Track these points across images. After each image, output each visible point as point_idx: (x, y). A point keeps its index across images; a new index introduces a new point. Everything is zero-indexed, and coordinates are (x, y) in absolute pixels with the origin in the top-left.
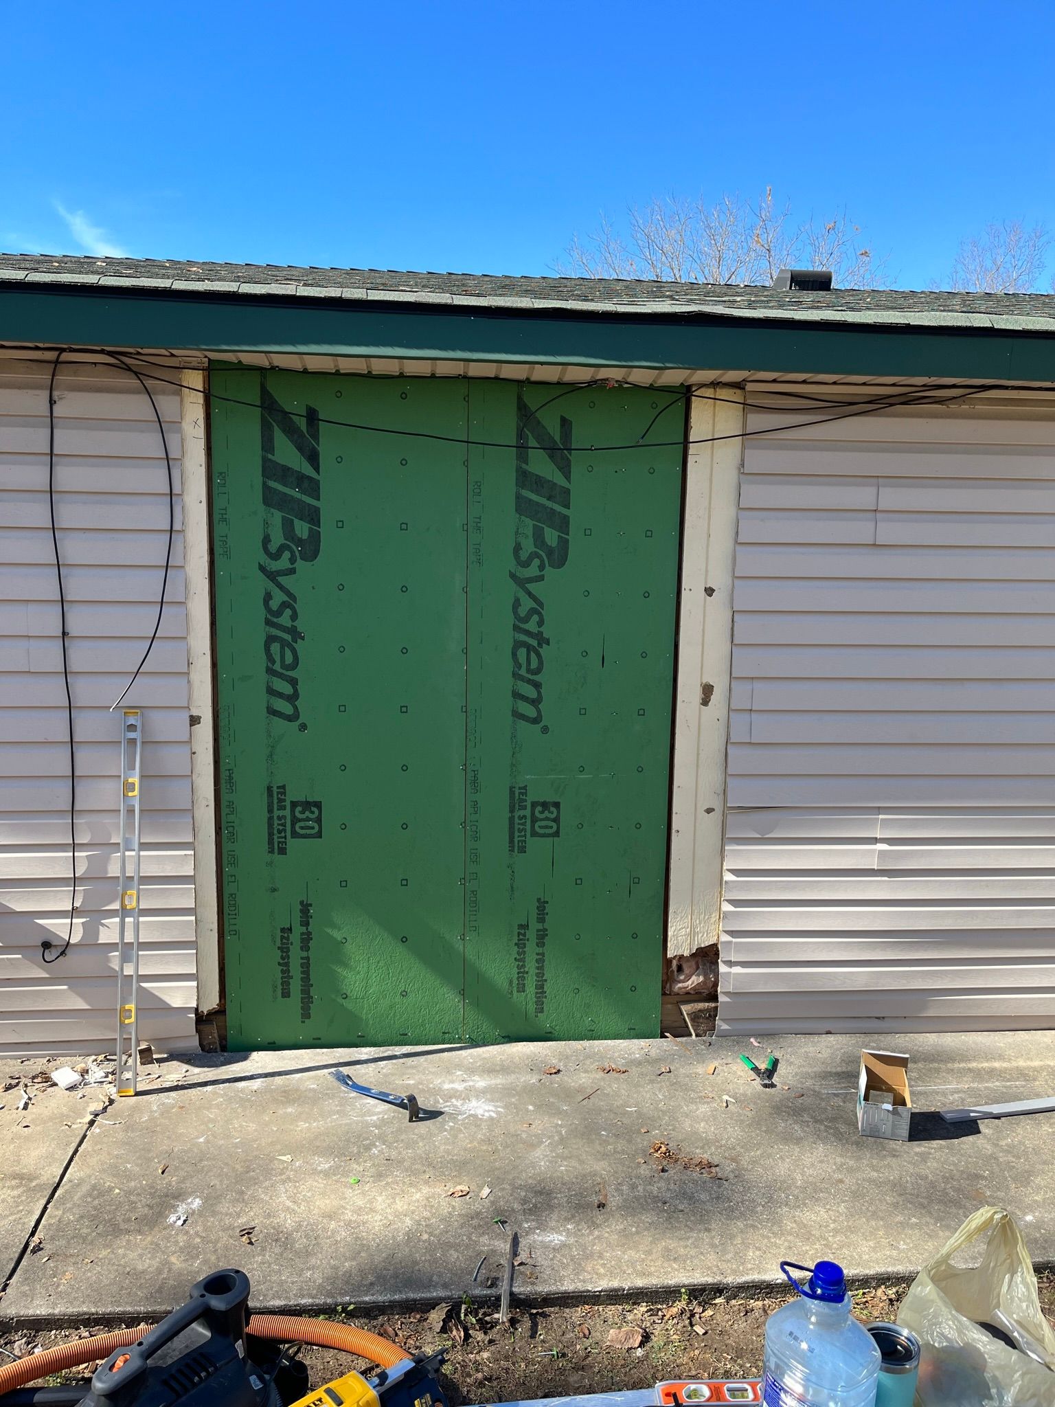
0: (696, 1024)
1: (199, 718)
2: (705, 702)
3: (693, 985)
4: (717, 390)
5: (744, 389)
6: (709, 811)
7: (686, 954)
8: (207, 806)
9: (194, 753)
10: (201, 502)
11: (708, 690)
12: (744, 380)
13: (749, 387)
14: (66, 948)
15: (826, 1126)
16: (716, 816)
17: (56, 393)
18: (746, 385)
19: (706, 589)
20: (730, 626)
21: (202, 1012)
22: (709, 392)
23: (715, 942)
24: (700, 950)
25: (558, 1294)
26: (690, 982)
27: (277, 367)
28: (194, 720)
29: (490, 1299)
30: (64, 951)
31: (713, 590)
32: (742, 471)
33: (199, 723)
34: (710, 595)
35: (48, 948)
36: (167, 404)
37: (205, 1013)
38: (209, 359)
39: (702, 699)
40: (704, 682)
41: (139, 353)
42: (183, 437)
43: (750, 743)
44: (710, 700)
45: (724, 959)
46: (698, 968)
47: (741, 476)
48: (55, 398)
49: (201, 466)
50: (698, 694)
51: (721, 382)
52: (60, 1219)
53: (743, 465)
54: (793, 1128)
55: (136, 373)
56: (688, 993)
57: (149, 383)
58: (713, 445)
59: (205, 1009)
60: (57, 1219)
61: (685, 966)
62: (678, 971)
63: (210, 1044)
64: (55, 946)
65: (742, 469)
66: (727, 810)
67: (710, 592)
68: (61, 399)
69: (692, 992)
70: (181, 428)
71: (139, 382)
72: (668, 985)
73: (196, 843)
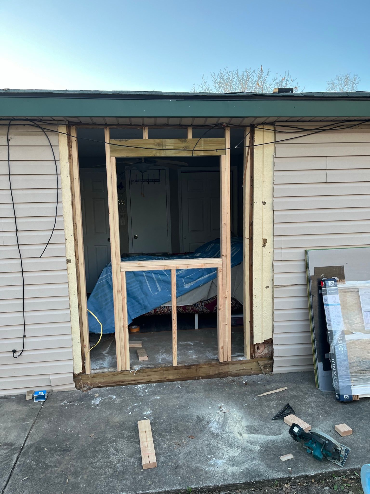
0: (265, 369)
1: (70, 260)
2: (264, 246)
3: (264, 354)
4: (264, 126)
5: (274, 125)
6: (267, 287)
7: (261, 343)
8: (75, 294)
9: (69, 274)
10: (68, 177)
11: (265, 241)
12: (274, 121)
13: (277, 124)
14: (22, 352)
15: (321, 408)
16: (270, 290)
17: (9, 137)
18: (275, 123)
19: (263, 203)
20: (273, 216)
22: (261, 127)
23: (272, 337)
24: (266, 341)
25: (225, 485)
26: (262, 353)
27: (95, 123)
28: (68, 261)
29: (198, 489)
30: (21, 353)
31: (265, 203)
32: (275, 156)
33: (70, 262)
34: (264, 205)
35: (15, 352)
36: (53, 138)
37: (77, 374)
38: (69, 121)
39: (263, 245)
40: (263, 238)
41: (41, 120)
42: (60, 152)
43: (282, 260)
44: (266, 245)
45: (275, 344)
46: (265, 348)
47: (275, 159)
48: (9, 139)
49: (67, 163)
50: (261, 243)
51: (266, 123)
52: (24, 462)
53: (275, 154)
54: (309, 410)
55: (41, 128)
56: (261, 357)
57: (46, 131)
58: (263, 146)
59: (77, 373)
60: (23, 462)
61: (260, 347)
62: (257, 349)
63: (79, 386)
64: (18, 351)
66: (274, 287)
67: (264, 203)
68: (12, 139)
69: (263, 357)
70: (59, 148)
71: (42, 131)
72: (254, 355)
73: (71, 309)
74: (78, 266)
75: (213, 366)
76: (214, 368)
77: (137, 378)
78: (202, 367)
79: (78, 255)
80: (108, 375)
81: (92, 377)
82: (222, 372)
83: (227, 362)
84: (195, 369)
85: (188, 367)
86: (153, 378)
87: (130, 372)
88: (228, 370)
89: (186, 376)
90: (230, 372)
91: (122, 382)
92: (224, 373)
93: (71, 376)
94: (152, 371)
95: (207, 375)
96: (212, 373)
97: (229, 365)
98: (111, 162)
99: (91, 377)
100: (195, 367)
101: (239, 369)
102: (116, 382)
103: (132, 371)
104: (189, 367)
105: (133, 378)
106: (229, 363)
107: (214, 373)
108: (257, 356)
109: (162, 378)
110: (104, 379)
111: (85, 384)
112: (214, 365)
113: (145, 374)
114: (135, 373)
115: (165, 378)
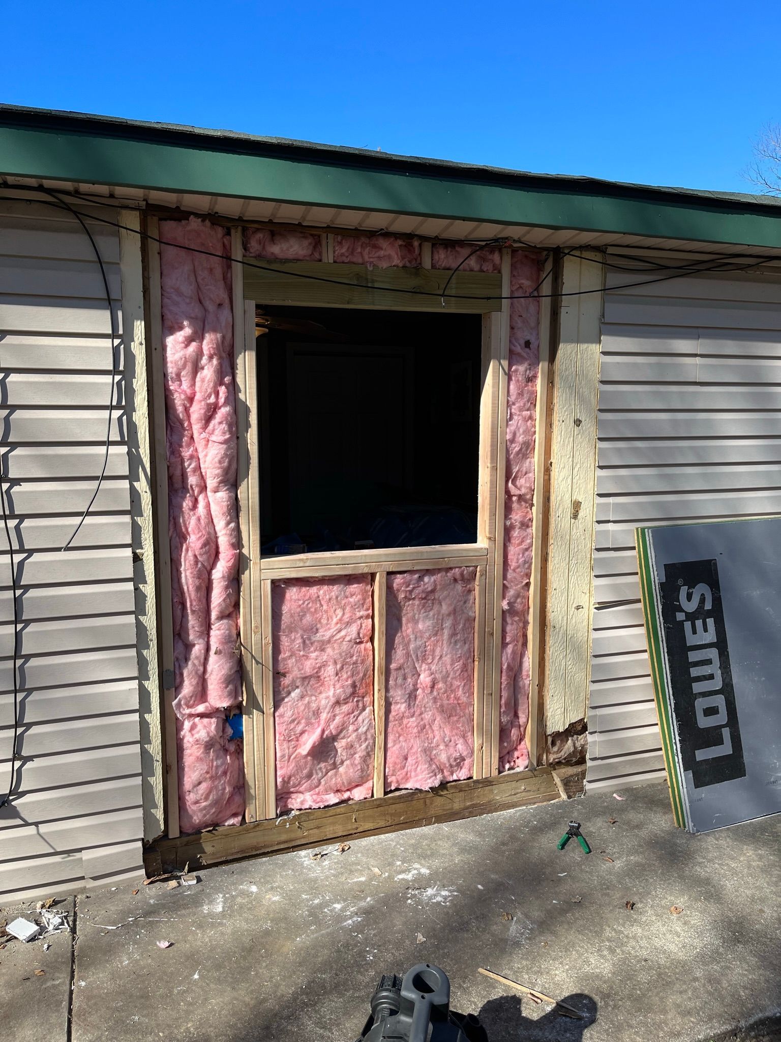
0: (568, 787)
1: (142, 554)
3: (566, 755)
4: (583, 252)
5: (605, 252)
6: (578, 607)
7: (561, 730)
8: (151, 640)
9: (137, 589)
10: (140, 343)
11: (577, 506)
12: (605, 245)
13: (610, 250)
14: (8, 797)
16: (583, 612)
18: (607, 248)
19: (575, 421)
20: (593, 451)
21: (148, 841)
22: (577, 253)
23: (583, 717)
24: (571, 725)
26: (562, 753)
28: (138, 557)
30: (7, 800)
31: (580, 421)
32: (603, 321)
33: (142, 561)
34: (578, 426)
36: (105, 244)
37: (151, 841)
39: (572, 513)
40: (574, 499)
43: (610, 548)
44: (578, 514)
45: (590, 731)
46: (569, 740)
47: (602, 326)
49: (140, 307)
50: (569, 510)
51: (590, 245)
53: (603, 316)
55: (75, 213)
56: (560, 762)
57: (88, 222)
58: (579, 297)
59: (152, 838)
61: (558, 740)
62: (553, 745)
63: (154, 869)
65: (603, 319)
66: (593, 605)
67: (578, 423)
69: (563, 761)
70: (120, 270)
71: (78, 221)
72: (545, 757)
73: (140, 677)
75: (461, 791)
76: (462, 794)
77: (293, 836)
80: (226, 835)
81: (185, 845)
82: (479, 803)
83: (490, 779)
84: (422, 801)
85: (408, 797)
86: (330, 830)
87: (277, 823)
88: (492, 797)
89: (402, 818)
90: (494, 802)
91: (257, 849)
92: (482, 805)
93: (138, 849)
94: (328, 815)
95: (448, 812)
96: (458, 807)
97: (493, 785)
98: (245, 312)
99: (181, 844)
100: (422, 795)
101: (512, 793)
102: (242, 851)
103: (281, 820)
104: (410, 799)
105: (284, 837)
106: (493, 782)
107: (462, 806)
108: (551, 761)
109: (349, 830)
110: (213, 846)
111: (167, 863)
112: (463, 789)
113: (311, 824)
114: (288, 824)
115: (357, 828)
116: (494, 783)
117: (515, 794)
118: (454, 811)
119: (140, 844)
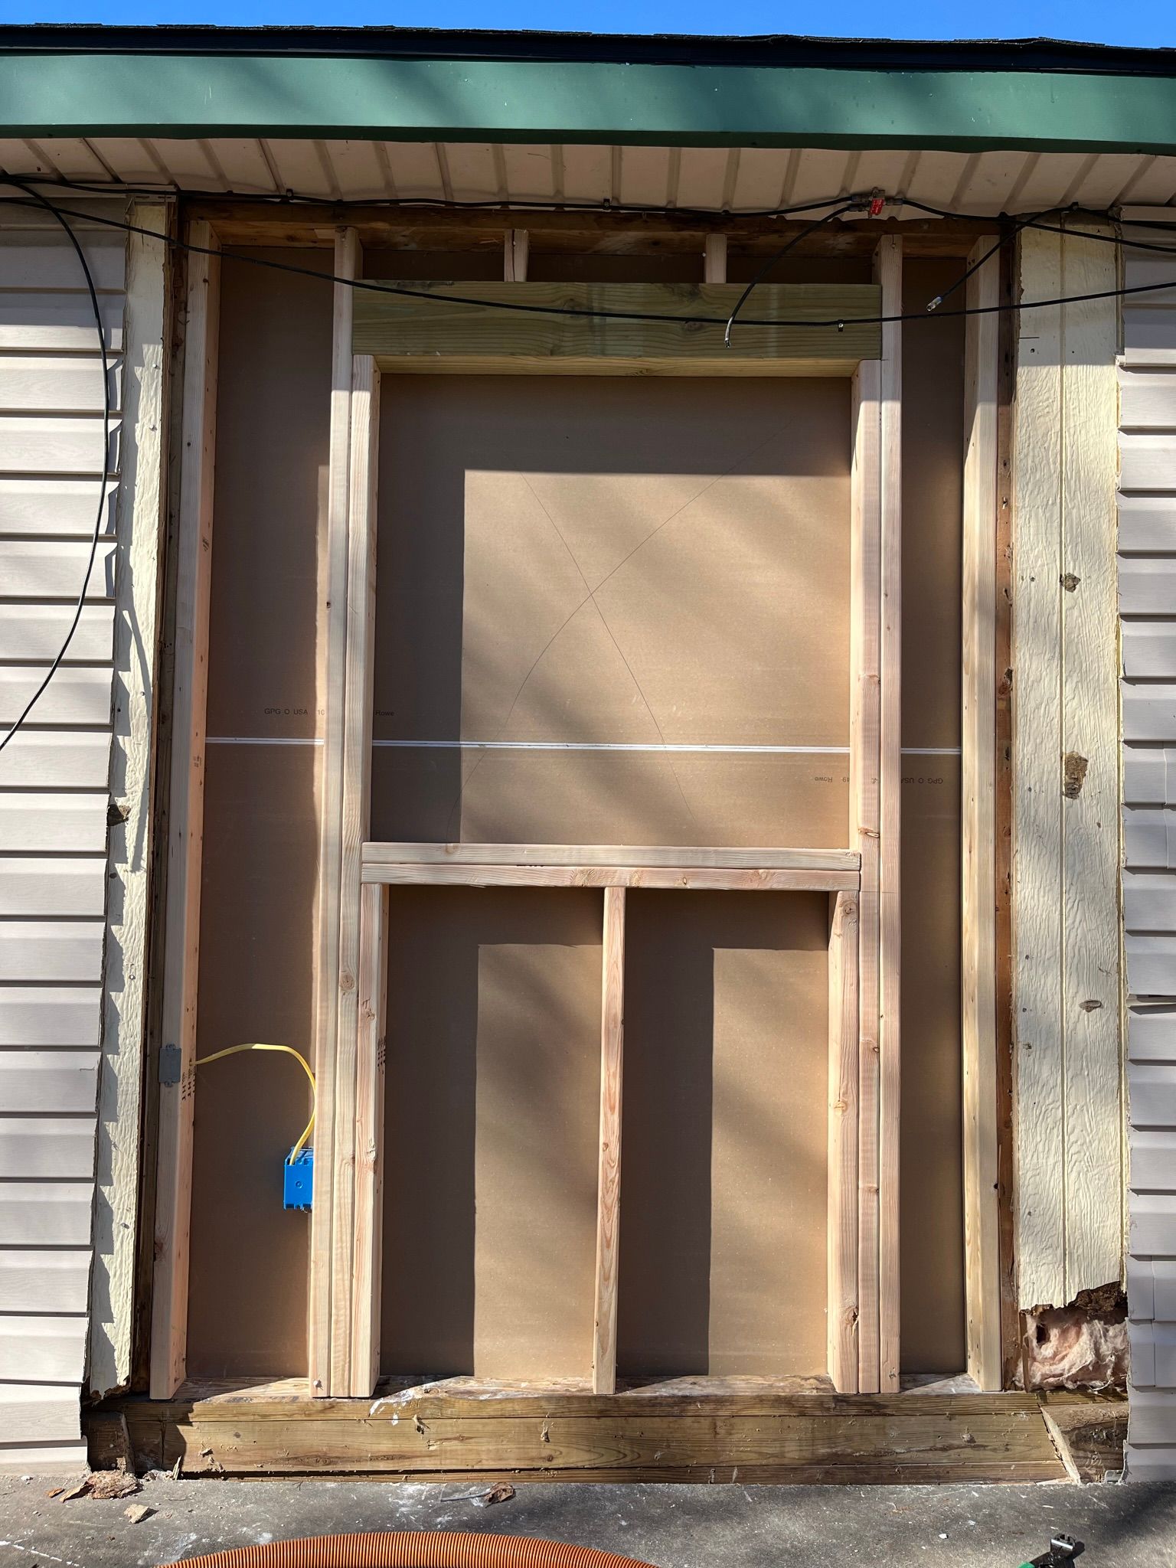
0: (1081, 1454)
1: (124, 808)
2: (1071, 791)
3: (1074, 1371)
4: (1066, 221)
5: (1116, 220)
6: (1090, 1006)
7: (1058, 1303)
8: (129, 976)
9: (111, 874)
10: (154, 430)
11: (1075, 768)
12: (1116, 201)
13: (1128, 214)
16: (1104, 1017)
19: (1062, 578)
20: (1114, 645)
21: (97, 1392)
22: (1052, 222)
23: (1116, 1279)
24: (1085, 1295)
26: (1065, 1364)
27: (290, 191)
28: (115, 813)
31: (1077, 578)
32: (1120, 361)
33: (124, 819)
34: (1072, 588)
36: (106, 262)
37: (102, 1394)
38: (178, 190)
39: (1066, 785)
40: (1067, 752)
42: (128, 318)
43: (1164, 868)
44: (1080, 786)
45: (1133, 1318)
46: (1080, 1333)
49: (157, 369)
50: (1058, 777)
51: (1074, 204)
53: (1121, 352)
55: (56, 212)
56: (1060, 1387)
57: (79, 225)
58: (1063, 316)
59: (101, 1388)
61: (1053, 1328)
62: (1039, 1339)
65: (1119, 357)
66: (1128, 1002)
67: (1070, 583)
69: (1070, 1385)
70: (126, 301)
71: (61, 226)
72: (1021, 1369)
73: (105, 1048)
74: (165, 844)
75: (802, 1414)
76: (804, 1423)
77: (405, 1446)
78: (744, 1413)
79: (166, 793)
80: (263, 1416)
81: (182, 1421)
82: (850, 1455)
83: (876, 1399)
84: (706, 1423)
85: (669, 1405)
86: (489, 1451)
87: (372, 1411)
88: (883, 1445)
89: (658, 1455)
90: (889, 1457)
91: (328, 1461)
92: (859, 1460)
93: (70, 1403)
94: (484, 1414)
95: (771, 1461)
96: (796, 1455)
97: (885, 1415)
98: (352, 376)
99: (172, 1415)
100: (707, 1409)
101: (939, 1446)
102: (297, 1459)
103: (380, 1406)
104: (676, 1410)
105: (385, 1446)
106: (885, 1407)
107: (807, 1455)
108: (1037, 1380)
109: (532, 1459)
110: (238, 1436)
111: (142, 1450)
112: (809, 1412)
113: (450, 1427)
114: (395, 1417)
115: (550, 1459)
116: (888, 1411)
117: (944, 1449)
118: (786, 1461)
119: (75, 1393)
